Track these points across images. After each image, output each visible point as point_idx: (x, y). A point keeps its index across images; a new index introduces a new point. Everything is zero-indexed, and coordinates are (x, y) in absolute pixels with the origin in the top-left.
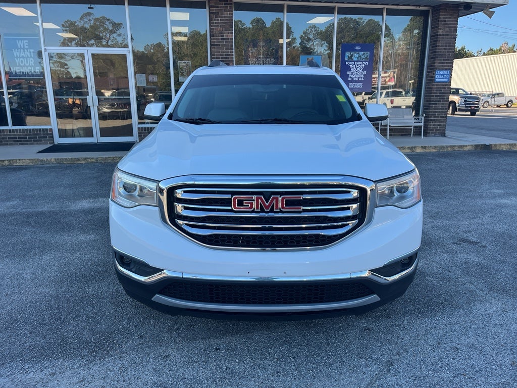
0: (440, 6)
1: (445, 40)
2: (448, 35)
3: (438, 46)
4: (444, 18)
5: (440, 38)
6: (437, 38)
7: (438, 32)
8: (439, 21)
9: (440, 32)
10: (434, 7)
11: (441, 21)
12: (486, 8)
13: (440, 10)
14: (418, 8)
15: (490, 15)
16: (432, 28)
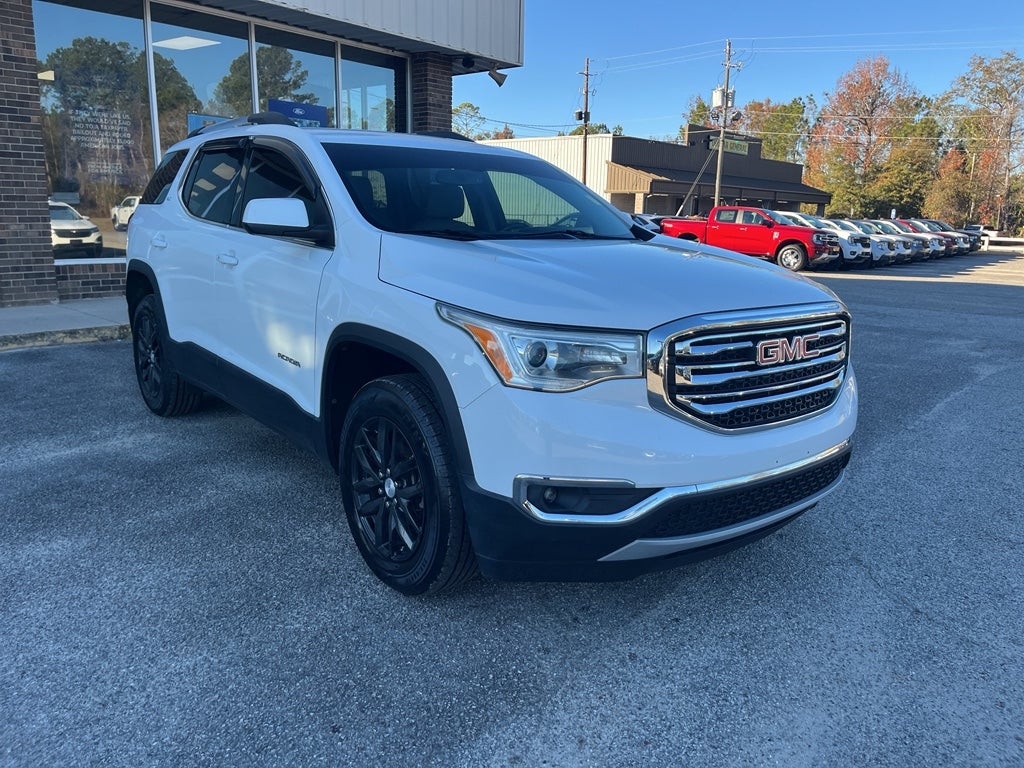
0: (425, 54)
1: (438, 115)
2: (441, 106)
3: (430, 124)
4: (434, 76)
5: (431, 110)
6: (426, 109)
7: (426, 99)
8: (426, 80)
9: (430, 100)
10: (413, 55)
11: (431, 80)
12: (492, 67)
13: (426, 60)
14: (390, 52)
15: (500, 81)
16: (413, 91)
